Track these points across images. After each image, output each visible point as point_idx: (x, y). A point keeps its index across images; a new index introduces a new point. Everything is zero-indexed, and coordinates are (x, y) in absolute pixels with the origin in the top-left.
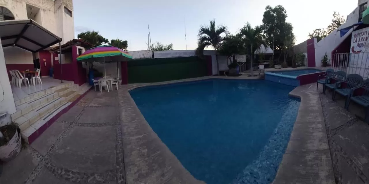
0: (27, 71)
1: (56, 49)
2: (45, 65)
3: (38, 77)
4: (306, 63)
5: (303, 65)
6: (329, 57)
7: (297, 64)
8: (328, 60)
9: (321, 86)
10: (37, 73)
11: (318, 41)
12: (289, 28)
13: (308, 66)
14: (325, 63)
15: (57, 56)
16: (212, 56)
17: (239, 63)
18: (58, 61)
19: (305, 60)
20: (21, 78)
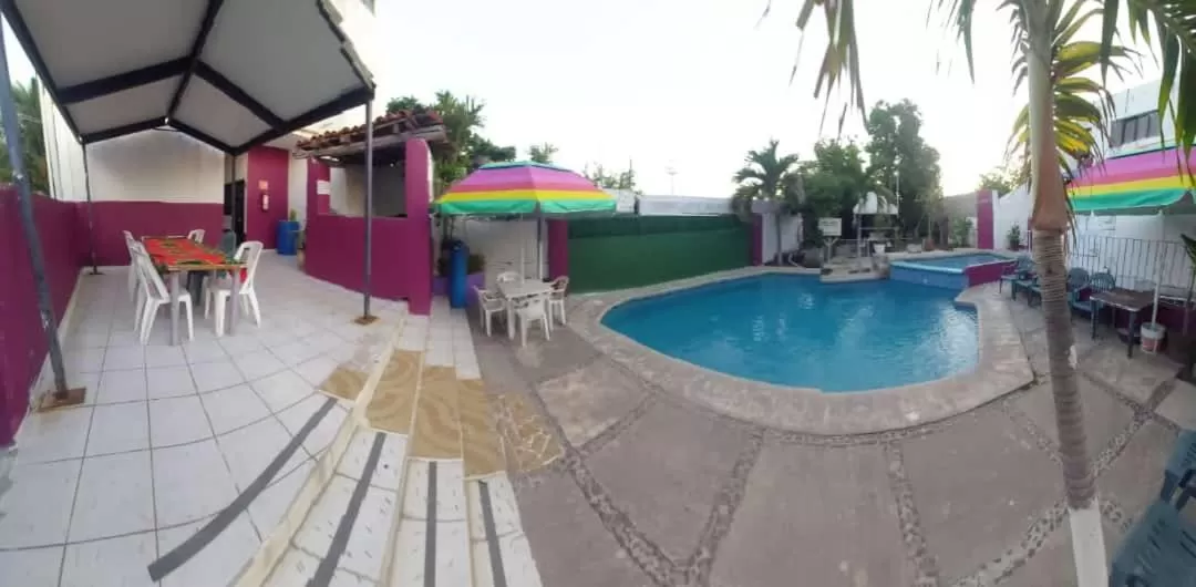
1: (324, 146)
2: (266, 207)
4: (973, 238)
5: (965, 245)
6: (1024, 228)
7: (950, 241)
8: (1021, 237)
9: (1007, 287)
11: (1000, 195)
12: (931, 155)
13: (979, 247)
14: (1015, 244)
15: (327, 178)
16: (764, 215)
17: (826, 237)
18: (326, 198)
19: (971, 231)
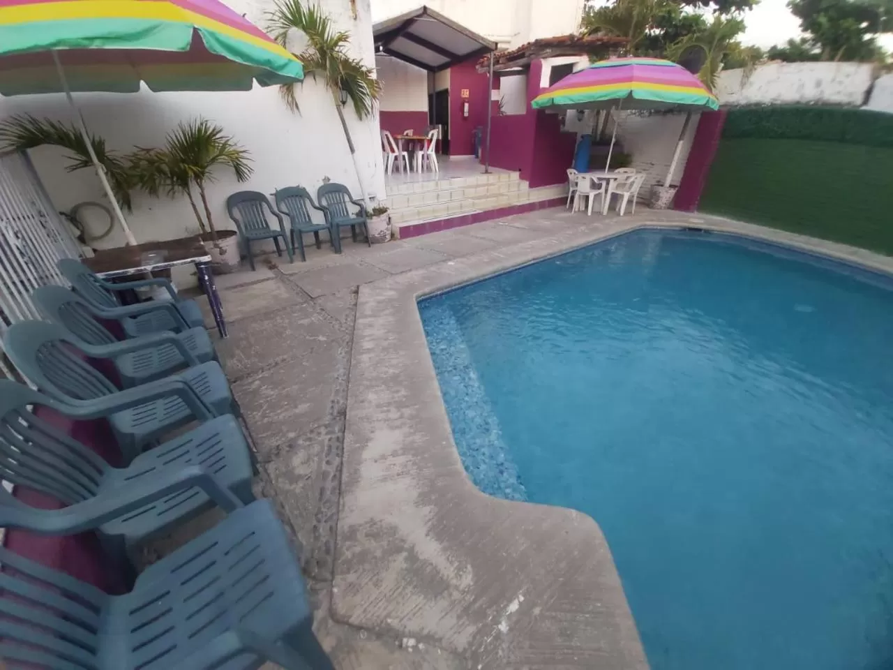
0: (407, 135)
2: (466, 114)
3: (429, 152)
10: (431, 141)
15: (498, 86)
18: (497, 103)
20: (393, 151)
